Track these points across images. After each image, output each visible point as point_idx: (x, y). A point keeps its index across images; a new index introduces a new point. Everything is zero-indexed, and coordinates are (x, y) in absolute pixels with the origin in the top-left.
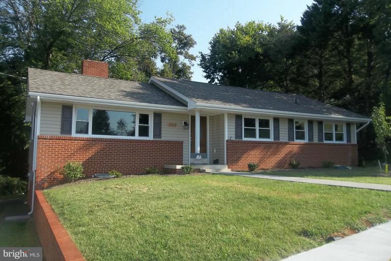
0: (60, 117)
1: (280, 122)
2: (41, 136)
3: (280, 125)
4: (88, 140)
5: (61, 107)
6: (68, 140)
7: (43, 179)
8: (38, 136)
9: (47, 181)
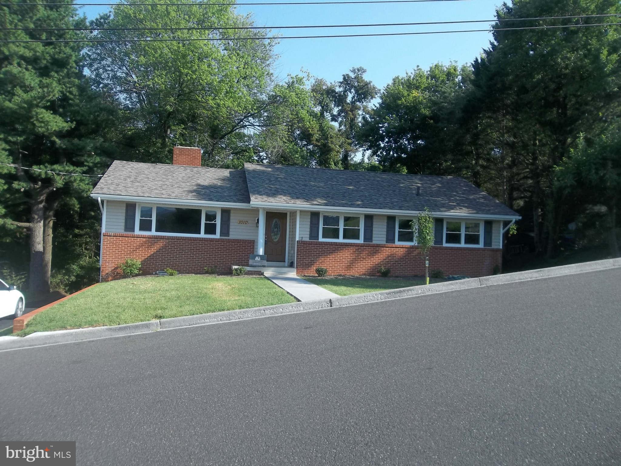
0: (124, 215)
1: (374, 220)
2: (106, 233)
3: (374, 223)
4: (150, 237)
5: (125, 205)
6: (131, 237)
7: (108, 273)
8: (104, 233)
9: (111, 275)
